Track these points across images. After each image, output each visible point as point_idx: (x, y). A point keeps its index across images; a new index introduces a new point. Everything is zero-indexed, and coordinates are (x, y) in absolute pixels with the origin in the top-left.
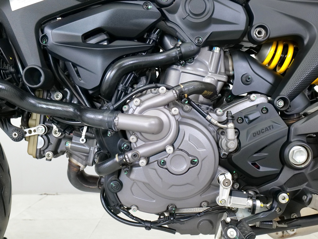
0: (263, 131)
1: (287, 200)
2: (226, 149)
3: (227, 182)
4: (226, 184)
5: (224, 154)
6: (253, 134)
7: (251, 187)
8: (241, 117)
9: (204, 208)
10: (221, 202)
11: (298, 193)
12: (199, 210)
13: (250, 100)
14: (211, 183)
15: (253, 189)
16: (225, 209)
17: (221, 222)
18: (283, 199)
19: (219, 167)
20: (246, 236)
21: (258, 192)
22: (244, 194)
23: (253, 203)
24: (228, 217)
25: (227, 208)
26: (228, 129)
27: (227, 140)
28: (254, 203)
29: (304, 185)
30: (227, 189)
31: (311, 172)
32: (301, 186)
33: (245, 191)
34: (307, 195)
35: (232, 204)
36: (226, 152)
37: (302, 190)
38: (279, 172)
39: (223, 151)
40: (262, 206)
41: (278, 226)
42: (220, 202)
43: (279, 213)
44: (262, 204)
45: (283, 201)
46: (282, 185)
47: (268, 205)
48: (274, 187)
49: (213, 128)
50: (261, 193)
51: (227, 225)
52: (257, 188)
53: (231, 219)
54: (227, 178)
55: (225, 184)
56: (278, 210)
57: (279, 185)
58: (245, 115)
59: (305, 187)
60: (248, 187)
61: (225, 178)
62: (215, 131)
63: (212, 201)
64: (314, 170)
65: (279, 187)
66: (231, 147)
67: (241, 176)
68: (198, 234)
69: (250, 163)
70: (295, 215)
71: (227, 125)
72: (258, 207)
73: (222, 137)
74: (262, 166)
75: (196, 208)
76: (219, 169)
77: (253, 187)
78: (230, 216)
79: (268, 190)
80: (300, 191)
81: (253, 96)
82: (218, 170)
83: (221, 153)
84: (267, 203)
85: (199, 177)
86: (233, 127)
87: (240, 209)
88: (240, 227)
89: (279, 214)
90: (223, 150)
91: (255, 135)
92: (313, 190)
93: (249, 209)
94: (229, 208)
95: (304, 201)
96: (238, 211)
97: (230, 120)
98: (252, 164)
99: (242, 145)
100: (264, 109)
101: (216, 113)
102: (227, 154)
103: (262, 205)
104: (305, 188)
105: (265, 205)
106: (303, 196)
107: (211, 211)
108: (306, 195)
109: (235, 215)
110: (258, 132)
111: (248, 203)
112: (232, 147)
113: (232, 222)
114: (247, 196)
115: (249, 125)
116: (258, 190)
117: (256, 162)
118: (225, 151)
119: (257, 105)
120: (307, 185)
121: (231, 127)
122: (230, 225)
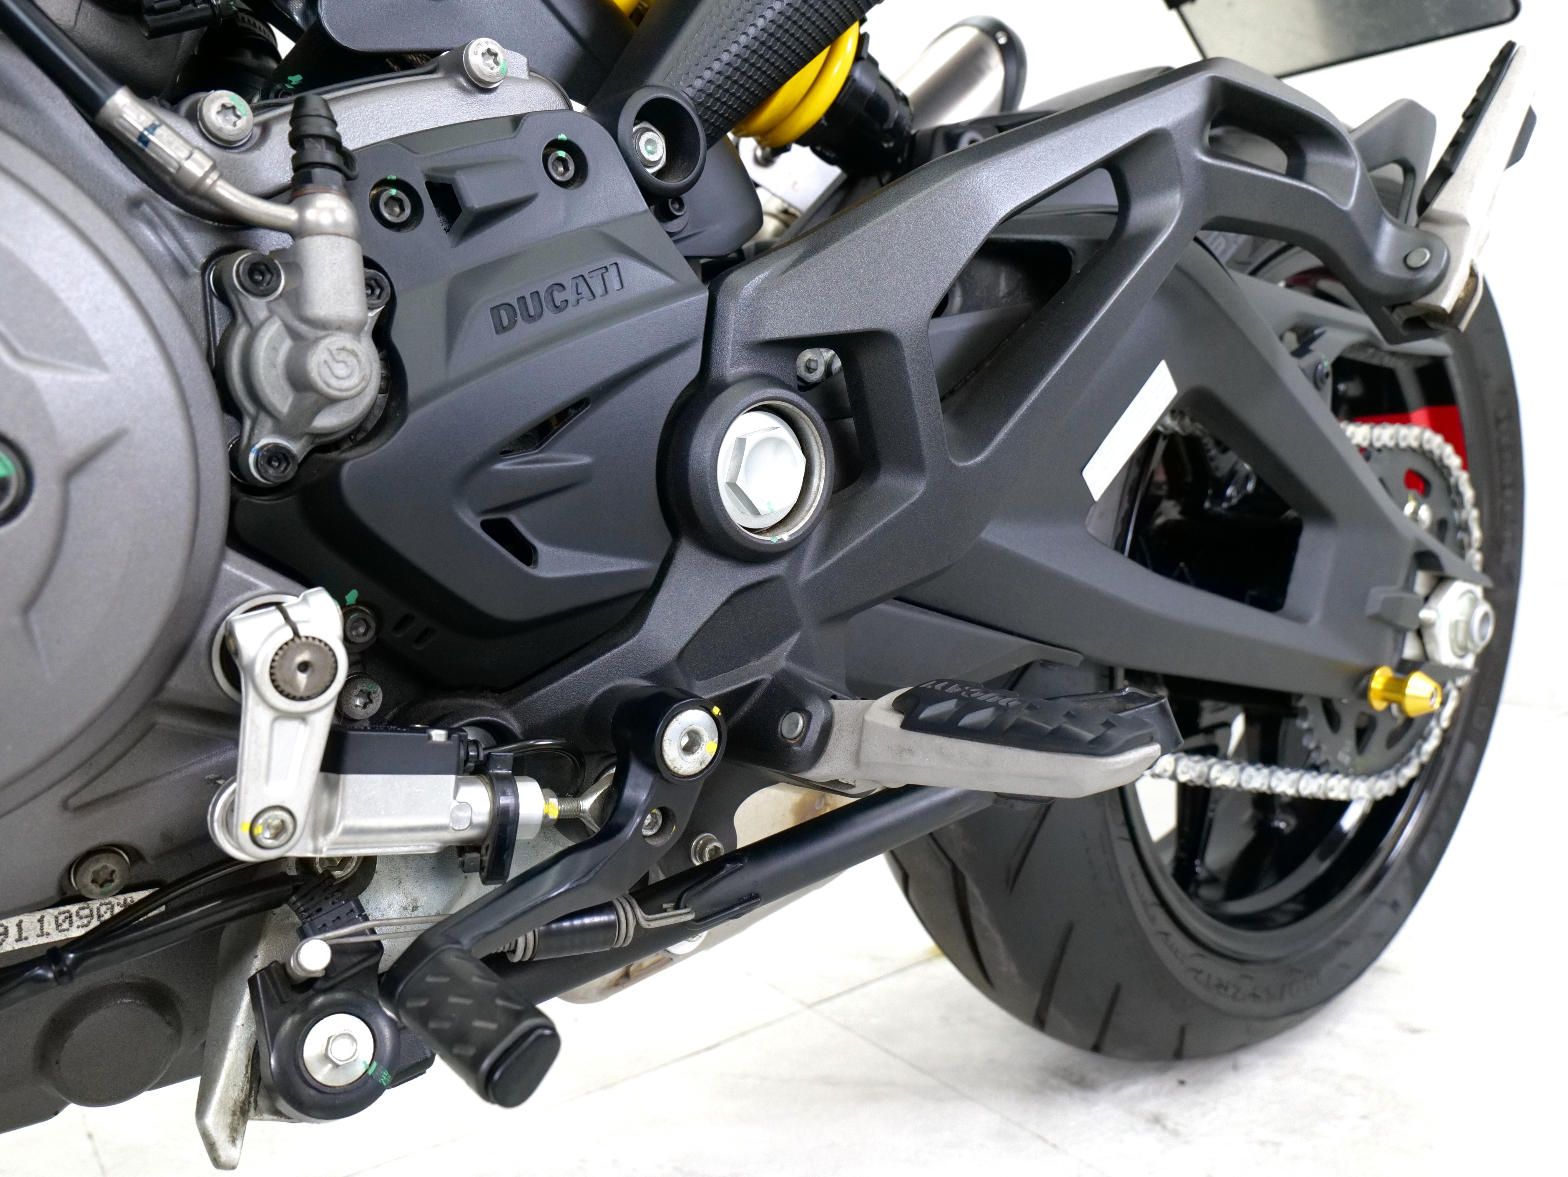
0: (559, 297)
1: (709, 747)
2: (293, 407)
3: (304, 667)
4: (302, 678)
5: (275, 455)
6: (495, 309)
7: (466, 701)
8: (399, 184)
9: (94, 905)
10: (258, 830)
11: (746, 708)
12: (49, 925)
13: (462, 80)
14: (160, 687)
15: (481, 710)
16: (284, 878)
17: (252, 982)
18: (688, 749)
19: (232, 555)
20: (486, 1064)
21: (514, 725)
22: (438, 745)
23: (494, 800)
24: (304, 935)
25: (293, 872)
26: (311, 234)
27: (303, 328)
28: (504, 801)
29: (777, 651)
30: (302, 717)
31: (817, 576)
32: (765, 659)
33: (435, 725)
34: (809, 708)
35: (347, 831)
36: (293, 437)
37: (772, 682)
38: (649, 581)
39: (267, 423)
40: (554, 815)
41: (644, 924)
42: (243, 831)
43: (658, 842)
44: (554, 801)
45: (691, 758)
46: (668, 667)
47: (587, 803)
48: (619, 682)
49: (168, 239)
50: (532, 733)
51: (300, 997)
52: (509, 704)
53: (337, 950)
54: (302, 632)
55: (293, 682)
56: (651, 826)
57: (651, 669)
58: (434, 170)
59: (782, 664)
60: (445, 702)
61: (288, 634)
62: (187, 263)
63: (166, 837)
64: (835, 558)
65: (645, 677)
66: (334, 382)
67: (399, 626)
68: (50, 1110)
69: (473, 522)
70: (712, 841)
71: (301, 209)
72: (528, 825)
73: (257, 307)
74: (553, 541)
75: (30, 920)
76: (227, 567)
77: (478, 702)
78: (324, 929)
79: (580, 707)
80: (760, 691)
81: (483, 49)
82: (222, 577)
83: (249, 446)
84: (578, 794)
85: (36, 629)
86: (350, 230)
87: (390, 859)
88: (420, 996)
89: (662, 847)
90: (263, 417)
91: (506, 322)
92: (822, 679)
93: (464, 848)
94: (305, 863)
95: (789, 746)
96: (375, 877)
97: (324, 165)
98: (485, 525)
99: (414, 387)
100: (562, 154)
101: (194, 117)
102: (296, 447)
103: (554, 808)
104: (785, 673)
105: (569, 806)
106: (777, 722)
107: (161, 917)
108: (800, 708)
109: (361, 909)
110: (529, 301)
111: (463, 805)
112: (346, 384)
113: (347, 961)
114: (454, 762)
115: (461, 247)
116: (516, 715)
117: (513, 518)
118: (280, 427)
119: (516, 121)
120: (793, 656)
121: (336, 224)
122: (324, 991)
